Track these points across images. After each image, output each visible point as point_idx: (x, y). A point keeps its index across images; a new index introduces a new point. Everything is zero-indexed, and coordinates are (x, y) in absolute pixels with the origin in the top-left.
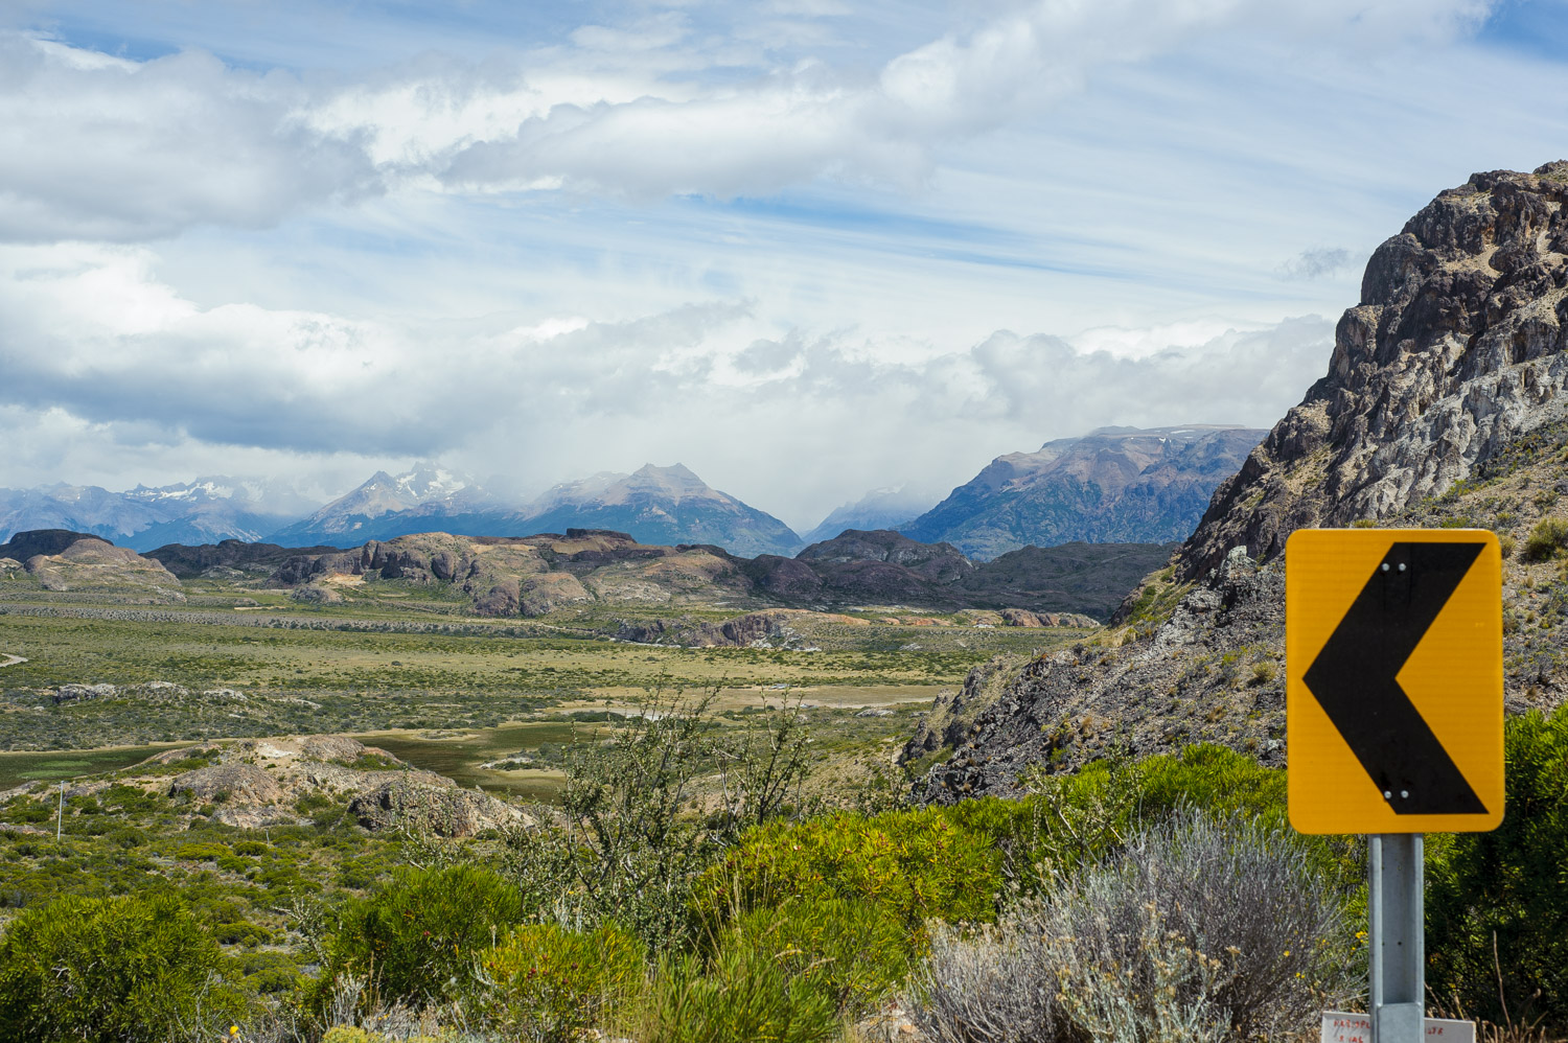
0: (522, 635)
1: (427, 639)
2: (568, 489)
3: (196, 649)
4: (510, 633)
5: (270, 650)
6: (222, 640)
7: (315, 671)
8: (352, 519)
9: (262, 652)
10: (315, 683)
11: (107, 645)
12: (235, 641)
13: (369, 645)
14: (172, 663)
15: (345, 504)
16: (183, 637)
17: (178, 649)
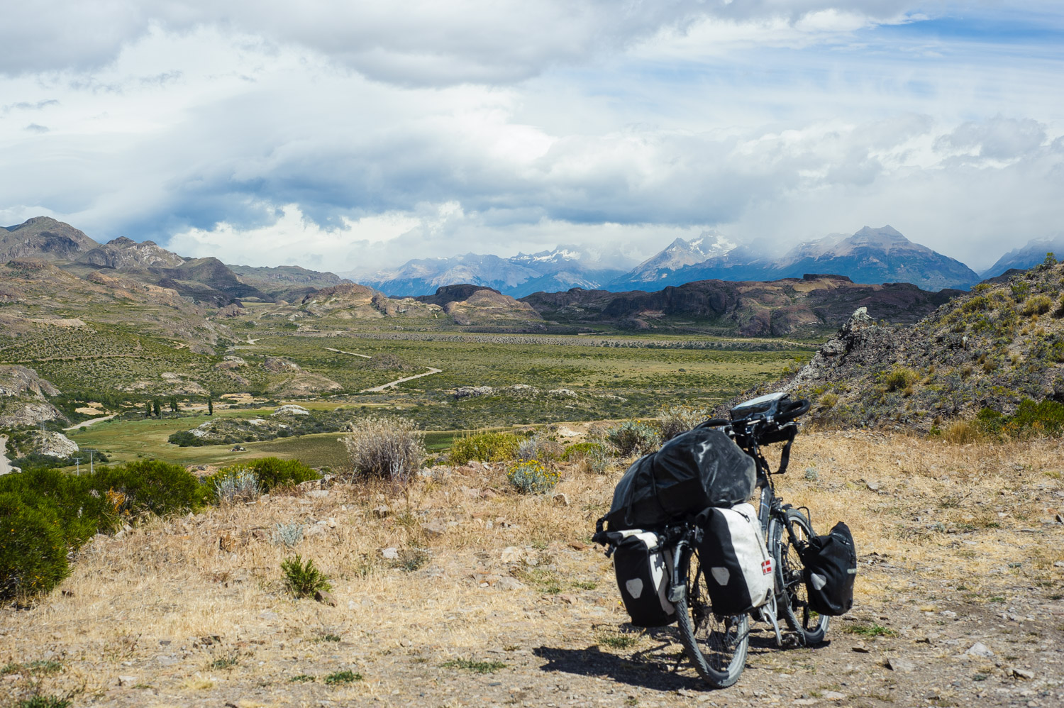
0: (772, 349)
1: (706, 352)
2: (809, 245)
3: (549, 362)
4: (764, 348)
5: (598, 362)
6: (567, 356)
7: (627, 376)
8: (661, 272)
9: (592, 363)
10: (626, 384)
11: (492, 361)
12: (575, 356)
13: (664, 358)
14: (533, 372)
15: (655, 261)
16: (542, 354)
17: (538, 362)
